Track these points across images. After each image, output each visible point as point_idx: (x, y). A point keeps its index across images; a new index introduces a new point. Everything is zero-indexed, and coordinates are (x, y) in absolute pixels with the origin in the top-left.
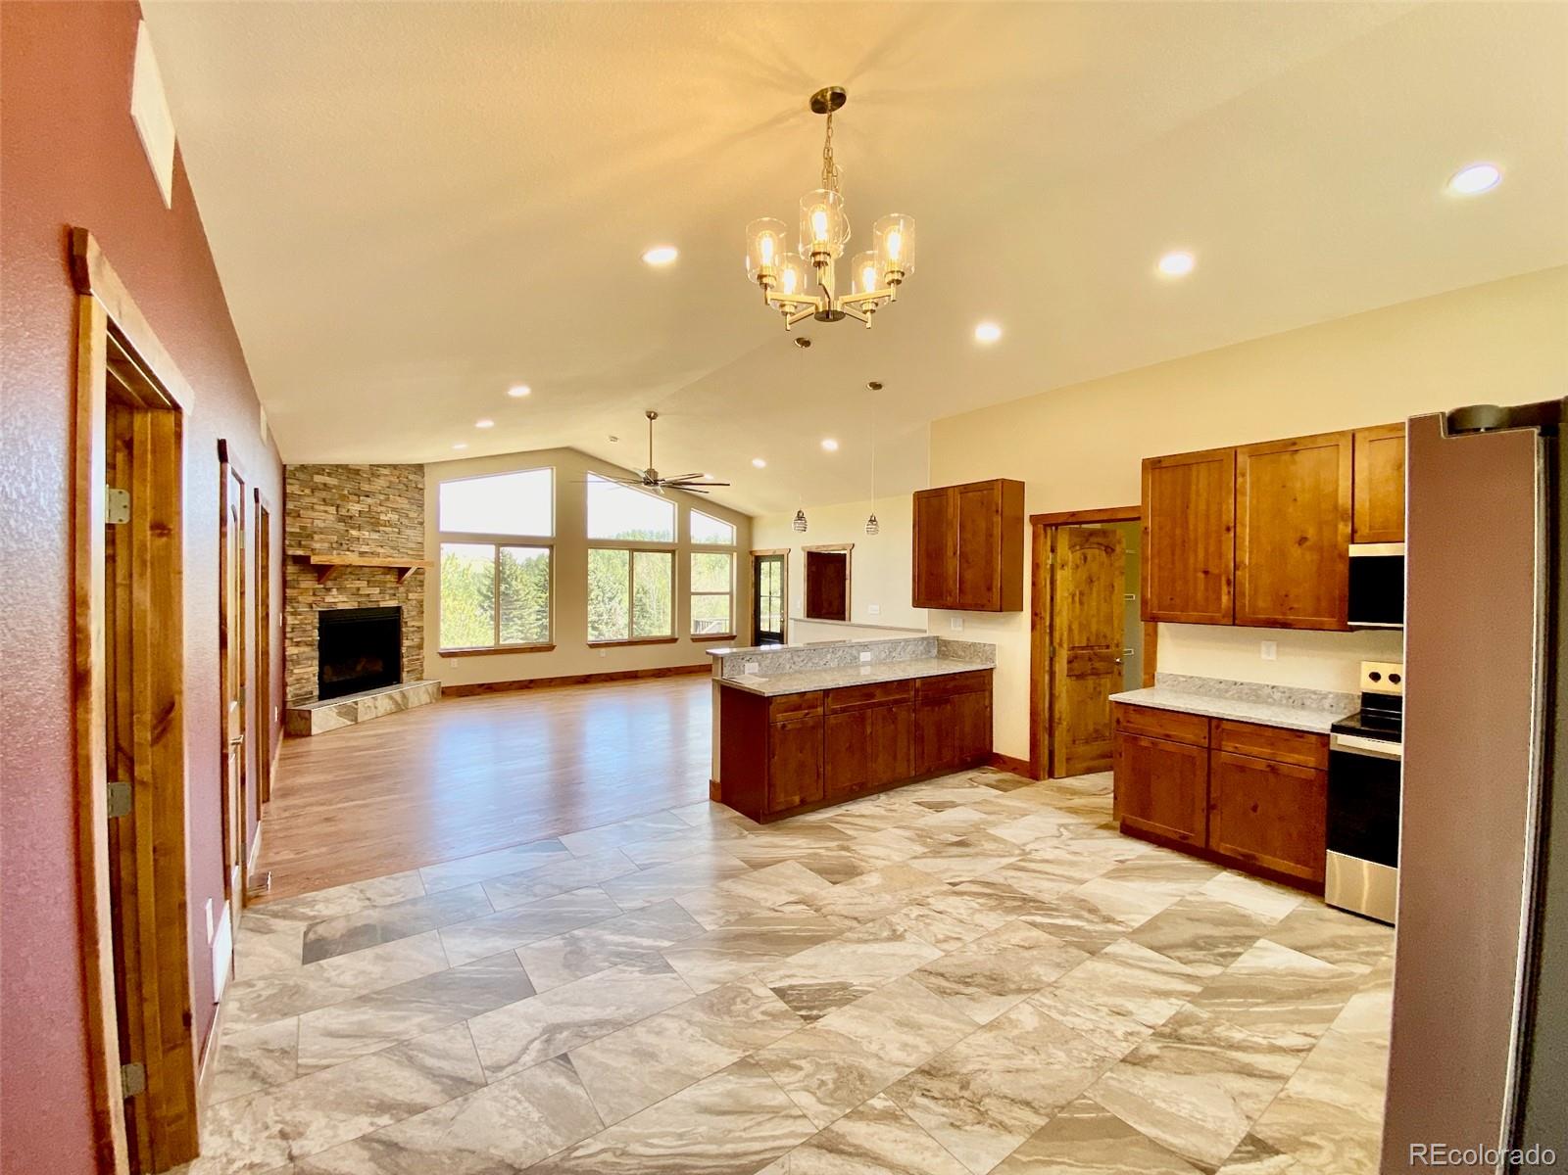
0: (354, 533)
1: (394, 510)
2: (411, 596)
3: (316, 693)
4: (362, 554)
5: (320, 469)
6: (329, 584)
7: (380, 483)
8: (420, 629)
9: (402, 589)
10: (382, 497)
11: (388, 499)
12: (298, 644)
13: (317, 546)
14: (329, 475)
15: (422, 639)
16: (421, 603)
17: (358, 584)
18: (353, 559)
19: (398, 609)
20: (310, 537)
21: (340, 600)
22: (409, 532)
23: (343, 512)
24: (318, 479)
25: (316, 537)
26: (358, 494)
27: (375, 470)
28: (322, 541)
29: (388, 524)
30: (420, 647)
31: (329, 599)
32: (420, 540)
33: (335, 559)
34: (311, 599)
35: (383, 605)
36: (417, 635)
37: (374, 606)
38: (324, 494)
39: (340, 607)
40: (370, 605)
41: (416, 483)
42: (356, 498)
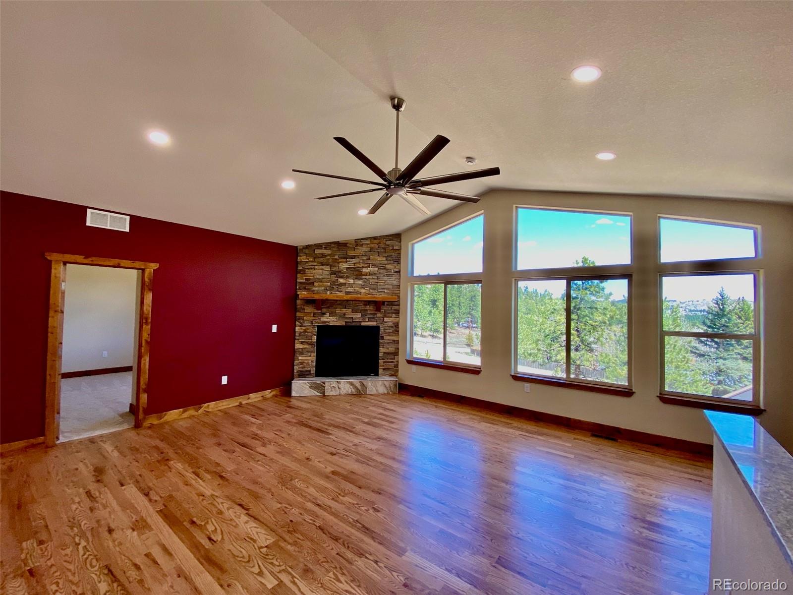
0: (341, 280)
1: (374, 265)
2: (386, 319)
3: (313, 371)
4: (348, 293)
5: (319, 246)
6: (324, 310)
7: (365, 249)
8: (396, 342)
9: (379, 315)
10: (365, 258)
11: (369, 259)
12: (302, 343)
13: (316, 289)
14: (325, 248)
15: (398, 349)
16: (397, 325)
17: (344, 310)
18: (340, 295)
19: (377, 328)
20: (312, 284)
21: (330, 320)
22: (386, 278)
23: (334, 269)
24: (318, 251)
25: (316, 284)
26: (346, 257)
27: (358, 242)
28: (319, 286)
29: (370, 274)
30: (396, 353)
31: (323, 319)
32: (395, 283)
33: (328, 295)
34: (311, 318)
35: (363, 324)
36: (394, 346)
37: (358, 324)
38: (322, 260)
39: (331, 324)
40: (353, 324)
41: (393, 246)
42: (344, 260)
